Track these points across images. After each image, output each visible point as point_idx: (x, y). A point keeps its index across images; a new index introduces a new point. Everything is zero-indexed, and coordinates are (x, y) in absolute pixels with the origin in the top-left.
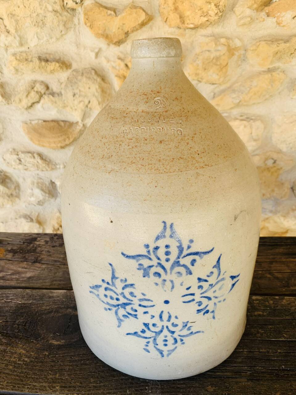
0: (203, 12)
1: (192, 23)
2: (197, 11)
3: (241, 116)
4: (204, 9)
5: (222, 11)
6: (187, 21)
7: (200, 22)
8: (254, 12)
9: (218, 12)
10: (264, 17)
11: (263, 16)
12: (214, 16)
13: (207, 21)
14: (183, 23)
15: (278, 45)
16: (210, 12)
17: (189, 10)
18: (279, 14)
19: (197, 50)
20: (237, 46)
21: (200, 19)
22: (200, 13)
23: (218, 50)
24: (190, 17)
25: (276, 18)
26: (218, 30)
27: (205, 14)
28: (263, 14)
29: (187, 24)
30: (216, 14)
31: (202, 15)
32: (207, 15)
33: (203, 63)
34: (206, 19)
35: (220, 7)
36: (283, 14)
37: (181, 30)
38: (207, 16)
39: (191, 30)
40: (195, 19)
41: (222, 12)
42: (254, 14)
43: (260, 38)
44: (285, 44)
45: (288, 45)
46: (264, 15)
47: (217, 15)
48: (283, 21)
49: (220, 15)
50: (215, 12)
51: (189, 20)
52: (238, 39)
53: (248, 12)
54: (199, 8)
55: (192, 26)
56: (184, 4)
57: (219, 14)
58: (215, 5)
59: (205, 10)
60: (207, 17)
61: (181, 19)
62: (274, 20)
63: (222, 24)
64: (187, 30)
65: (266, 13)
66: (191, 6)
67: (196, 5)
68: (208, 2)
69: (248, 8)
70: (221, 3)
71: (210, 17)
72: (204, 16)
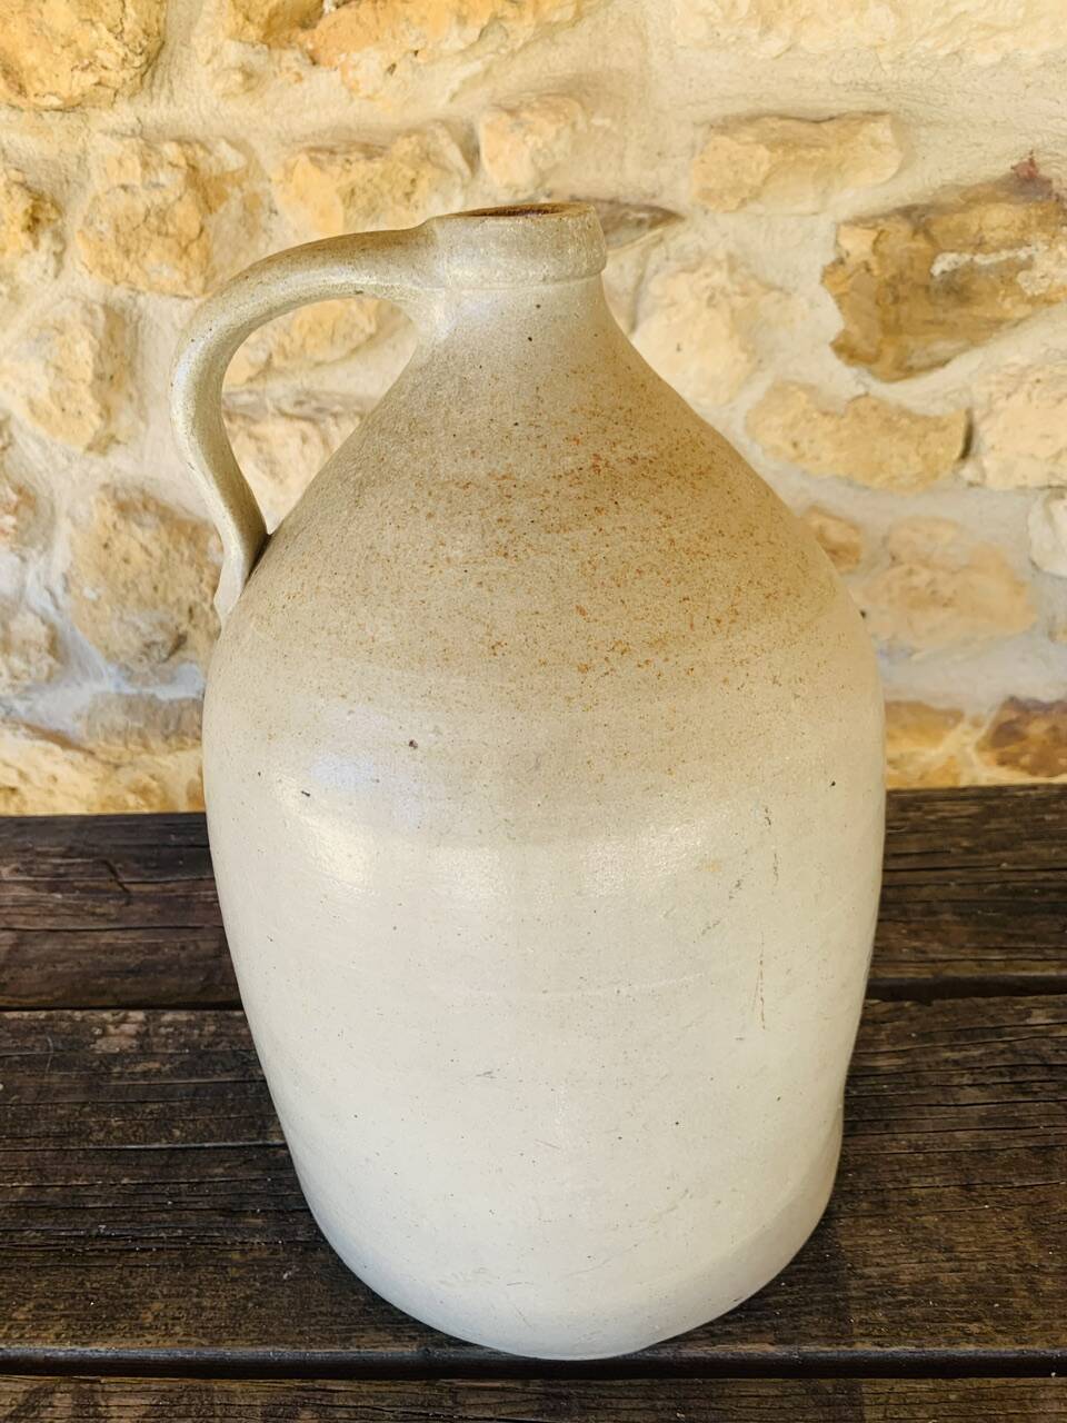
0: (79, 56)
1: (53, 90)
2: (58, 50)
3: (300, 403)
4: (80, 44)
5: (139, 50)
6: (33, 87)
7: (77, 92)
8: (258, 53)
9: (126, 55)
10: (296, 69)
11: (294, 64)
12: (118, 68)
13: (99, 84)
14: (22, 91)
15: (348, 166)
16: (100, 54)
17: (31, 47)
18: (343, 56)
19: (97, 184)
20: (230, 169)
21: (73, 77)
22: (67, 57)
23: (157, 186)
24: (42, 71)
25: (338, 71)
26: (156, 111)
27: (86, 62)
28: (290, 57)
29: (36, 95)
30: (124, 60)
31: (77, 63)
32: (90, 64)
33: (117, 229)
34: (89, 79)
35: (126, 38)
36: (356, 56)
37: (26, 114)
38: (93, 67)
39: (59, 114)
40: (57, 76)
41: (141, 54)
42: (258, 60)
43: (306, 137)
44: (371, 165)
45: (378, 165)
46: (297, 60)
47: (127, 65)
48: (357, 82)
49: (137, 64)
50: (117, 54)
51: (41, 80)
52: (229, 142)
53: (233, 52)
54: (62, 41)
55: (56, 102)
56: (11, 26)
57: (133, 62)
58: (110, 30)
59: (84, 46)
60: (93, 71)
61: (10, 79)
62: (336, 76)
63: (165, 91)
64: (46, 115)
65: (307, 51)
66: (35, 34)
67: (50, 29)
68: (86, 20)
69: (231, 37)
70: (128, 25)
71: (103, 73)
72: (84, 69)
